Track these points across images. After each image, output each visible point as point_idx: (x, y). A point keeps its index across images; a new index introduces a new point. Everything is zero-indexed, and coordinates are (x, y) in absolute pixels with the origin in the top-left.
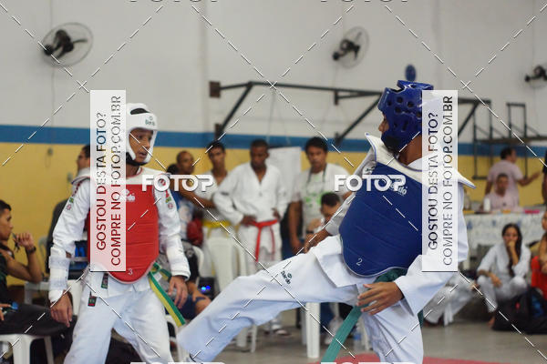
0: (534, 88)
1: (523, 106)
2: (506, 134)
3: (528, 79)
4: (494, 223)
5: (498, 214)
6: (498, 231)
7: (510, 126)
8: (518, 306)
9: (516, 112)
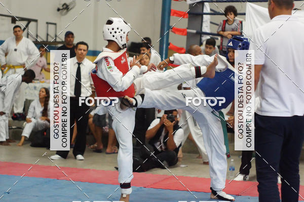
0: (62, 15)
1: (55, 24)
2: (45, 40)
3: (59, 10)
4: (35, 88)
5: (38, 83)
6: (37, 93)
7: (48, 35)
8: (45, 133)
9: (51, 27)
